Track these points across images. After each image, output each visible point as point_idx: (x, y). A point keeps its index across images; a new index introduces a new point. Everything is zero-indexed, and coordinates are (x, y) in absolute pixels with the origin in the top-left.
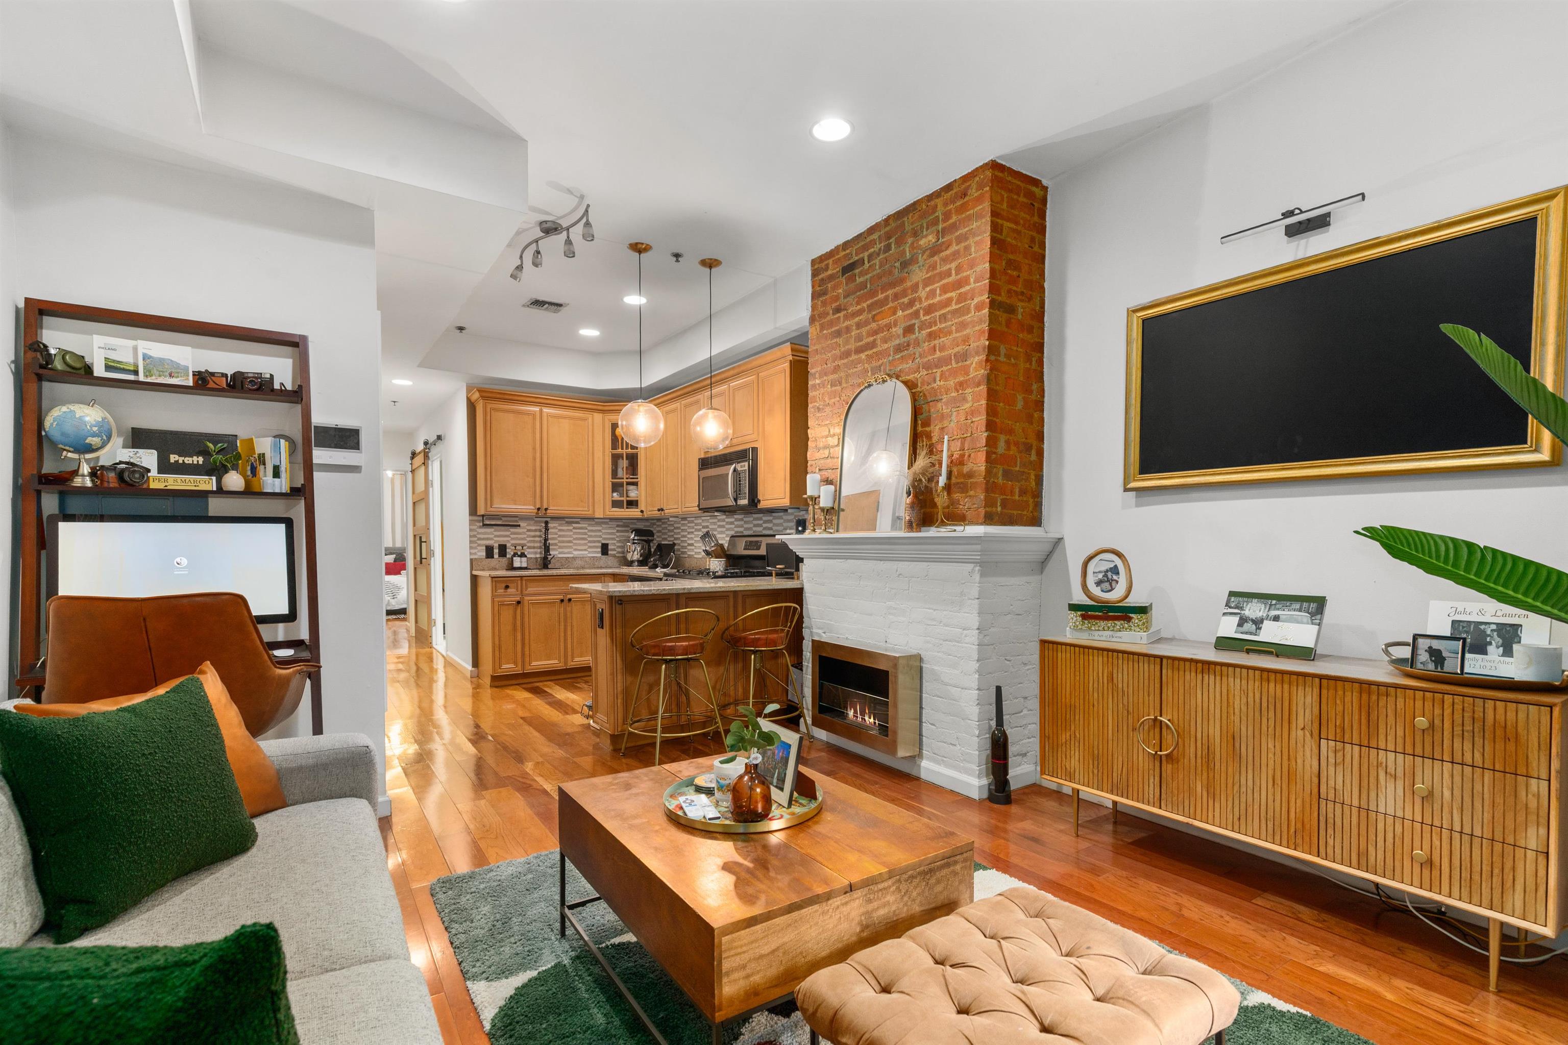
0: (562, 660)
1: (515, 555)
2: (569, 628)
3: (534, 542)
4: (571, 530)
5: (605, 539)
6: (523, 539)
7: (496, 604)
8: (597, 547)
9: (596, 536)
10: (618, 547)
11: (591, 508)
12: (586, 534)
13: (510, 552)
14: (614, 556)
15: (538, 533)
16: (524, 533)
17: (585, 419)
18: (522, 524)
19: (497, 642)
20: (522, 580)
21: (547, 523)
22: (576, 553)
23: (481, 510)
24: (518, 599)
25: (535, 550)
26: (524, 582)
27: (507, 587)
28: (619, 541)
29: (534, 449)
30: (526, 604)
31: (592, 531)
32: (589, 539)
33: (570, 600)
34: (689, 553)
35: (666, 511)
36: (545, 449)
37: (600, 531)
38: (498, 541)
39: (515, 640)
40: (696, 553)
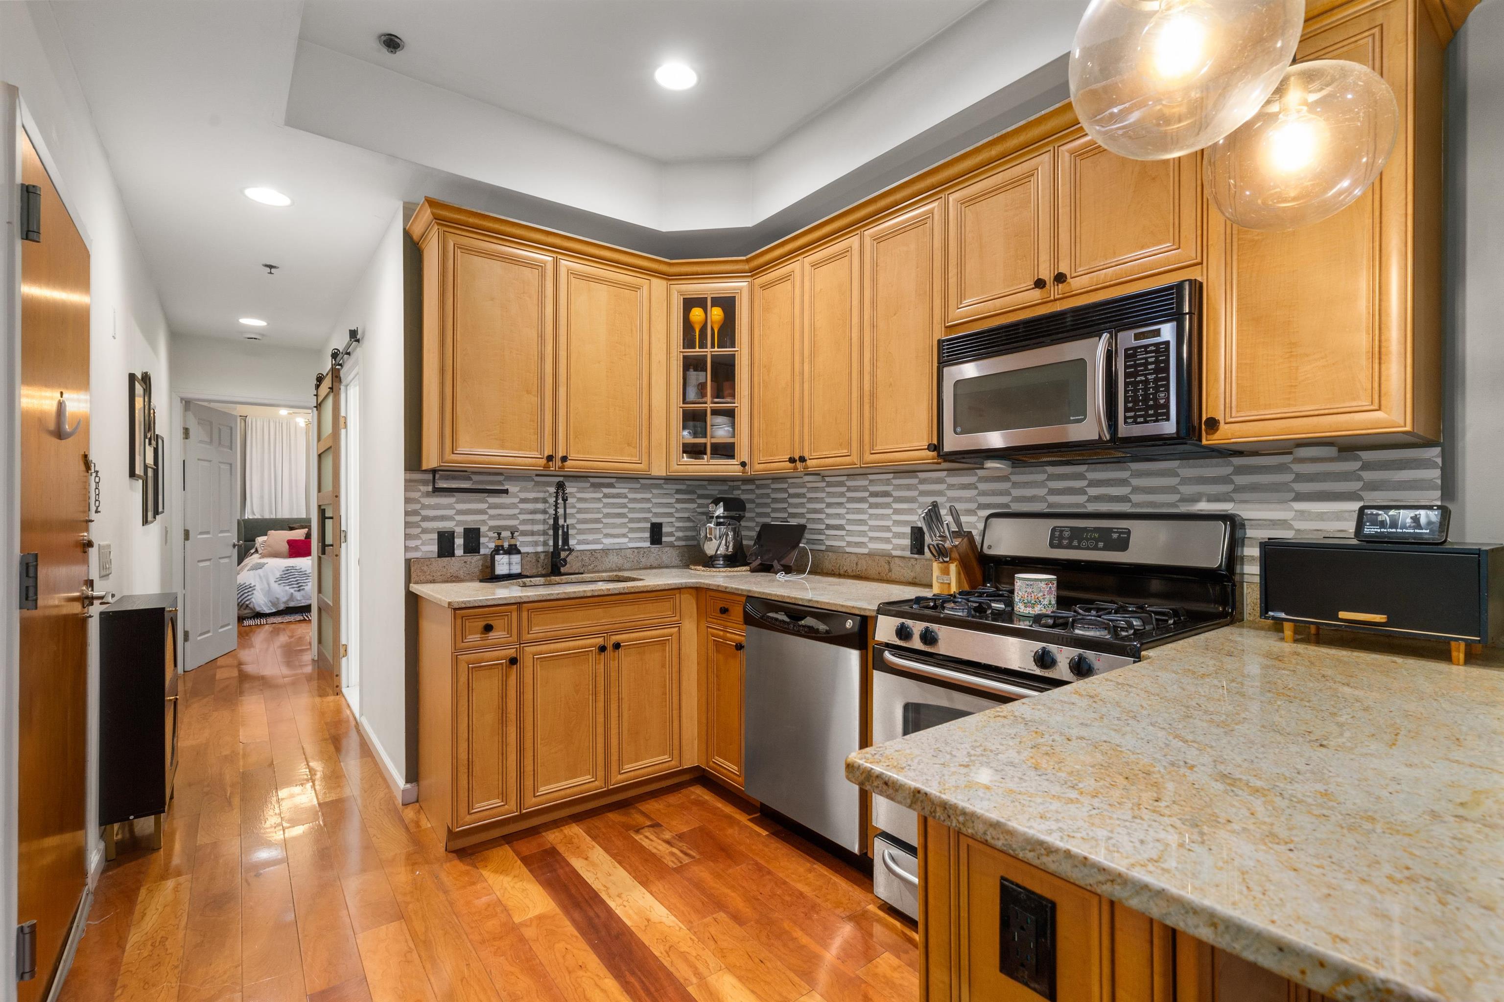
0: (601, 773)
1: (498, 550)
2: (614, 706)
3: (533, 522)
4: (599, 500)
5: (656, 515)
6: (513, 517)
7: (463, 667)
8: (642, 530)
9: (642, 510)
10: (679, 529)
11: (645, 458)
12: (624, 506)
13: (487, 544)
14: (671, 545)
15: (540, 506)
16: (513, 506)
17: (636, 288)
18: (513, 488)
19: (463, 756)
20: (519, 610)
21: (560, 486)
22: (608, 541)
23: (431, 459)
24: (511, 652)
25: (535, 538)
26: (525, 615)
27: (488, 628)
28: (680, 519)
29: (542, 337)
30: (528, 661)
31: (634, 500)
32: (630, 515)
33: (617, 646)
34: (828, 543)
35: (809, 462)
36: (563, 339)
37: (648, 500)
38: (466, 522)
39: (504, 743)
40: (849, 544)
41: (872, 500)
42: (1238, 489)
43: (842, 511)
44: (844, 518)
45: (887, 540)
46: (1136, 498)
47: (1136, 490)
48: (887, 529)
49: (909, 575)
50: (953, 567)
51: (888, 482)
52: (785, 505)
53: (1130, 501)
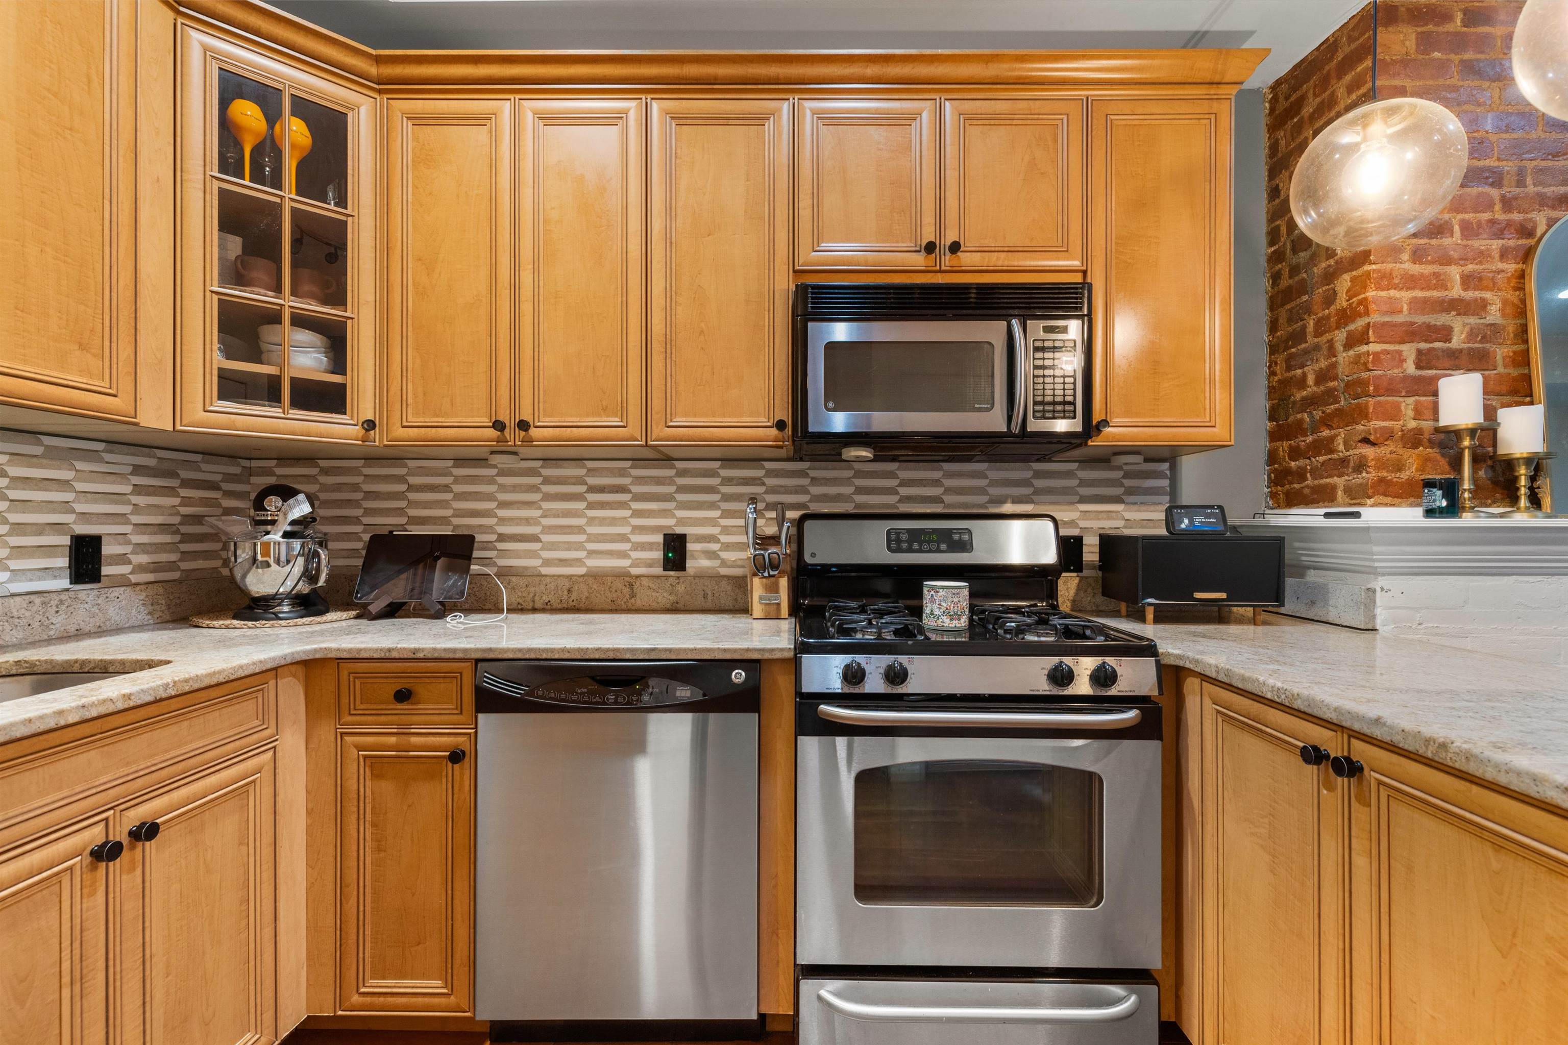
5: (84, 517)
8: (48, 550)
9: (46, 506)
10: (140, 548)
11: (126, 384)
14: (123, 582)
28: (141, 527)
33: (148, 829)
34: (502, 562)
35: (533, 432)
37: (64, 485)
40: (547, 563)
41: (592, 497)
42: (1037, 492)
43: (534, 513)
44: (539, 523)
45: (623, 555)
46: (949, 499)
47: (948, 491)
48: (623, 538)
49: (665, 598)
50: (784, 582)
51: (622, 473)
52: (403, 504)
53: (943, 502)
